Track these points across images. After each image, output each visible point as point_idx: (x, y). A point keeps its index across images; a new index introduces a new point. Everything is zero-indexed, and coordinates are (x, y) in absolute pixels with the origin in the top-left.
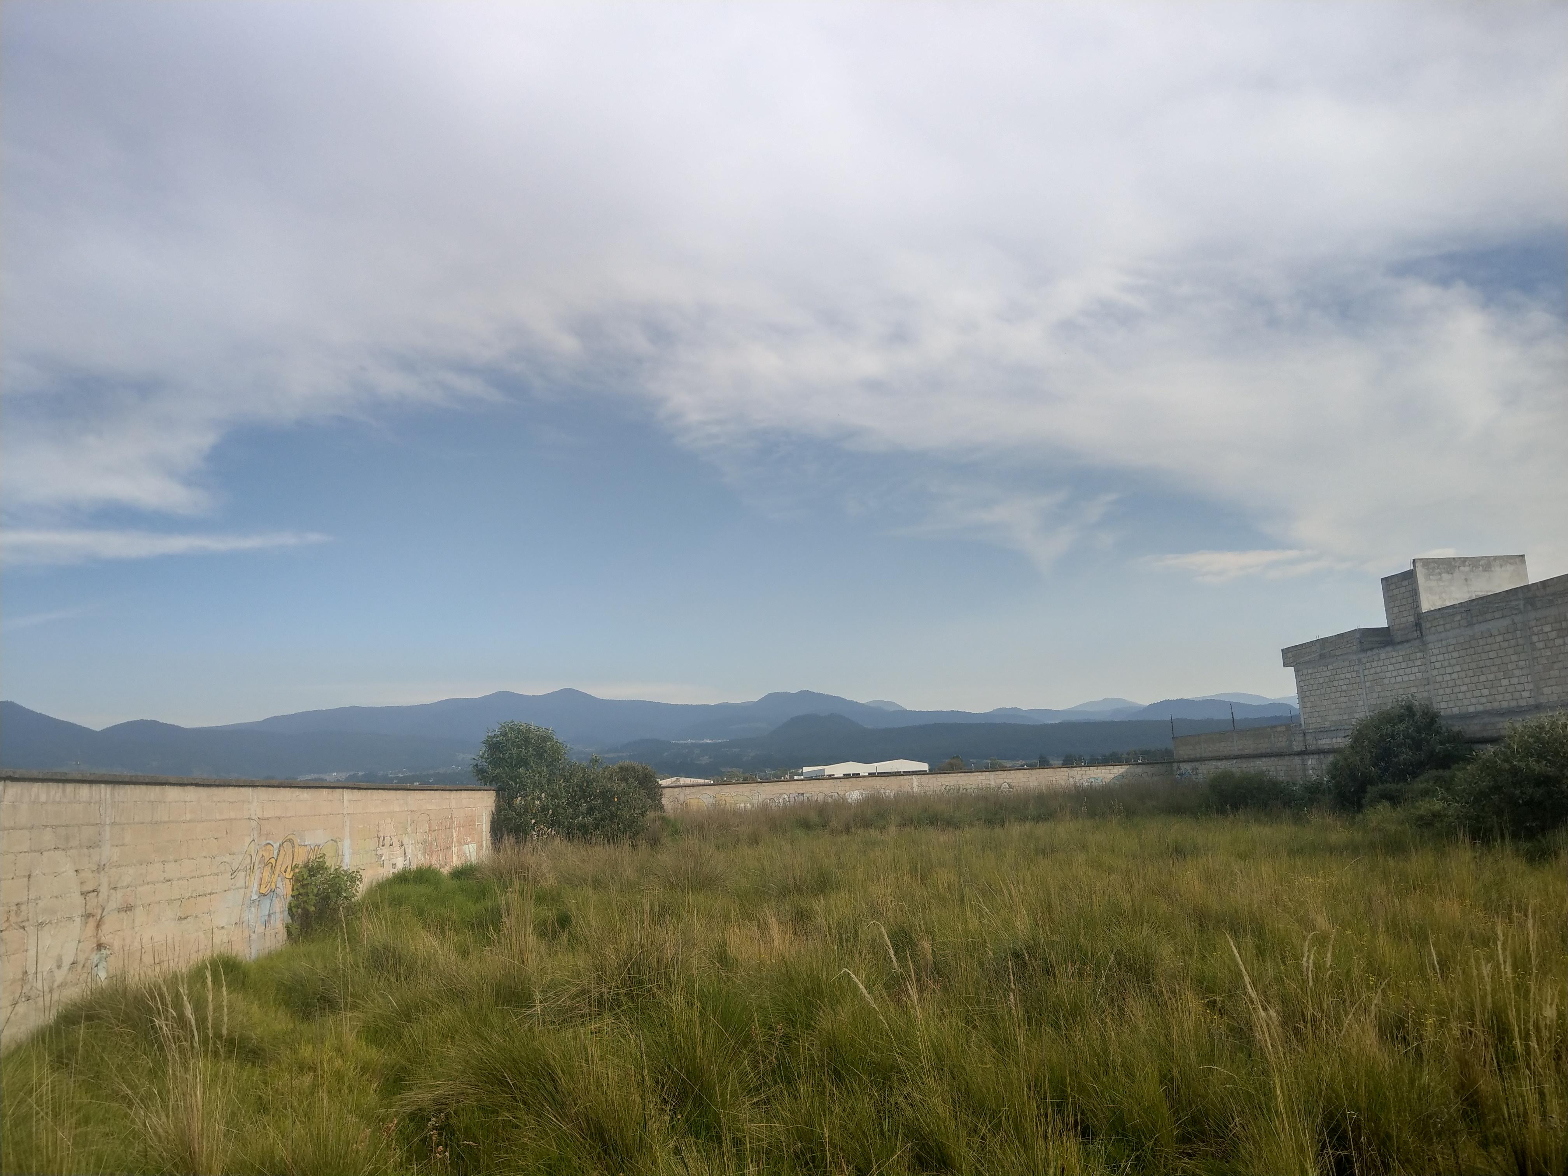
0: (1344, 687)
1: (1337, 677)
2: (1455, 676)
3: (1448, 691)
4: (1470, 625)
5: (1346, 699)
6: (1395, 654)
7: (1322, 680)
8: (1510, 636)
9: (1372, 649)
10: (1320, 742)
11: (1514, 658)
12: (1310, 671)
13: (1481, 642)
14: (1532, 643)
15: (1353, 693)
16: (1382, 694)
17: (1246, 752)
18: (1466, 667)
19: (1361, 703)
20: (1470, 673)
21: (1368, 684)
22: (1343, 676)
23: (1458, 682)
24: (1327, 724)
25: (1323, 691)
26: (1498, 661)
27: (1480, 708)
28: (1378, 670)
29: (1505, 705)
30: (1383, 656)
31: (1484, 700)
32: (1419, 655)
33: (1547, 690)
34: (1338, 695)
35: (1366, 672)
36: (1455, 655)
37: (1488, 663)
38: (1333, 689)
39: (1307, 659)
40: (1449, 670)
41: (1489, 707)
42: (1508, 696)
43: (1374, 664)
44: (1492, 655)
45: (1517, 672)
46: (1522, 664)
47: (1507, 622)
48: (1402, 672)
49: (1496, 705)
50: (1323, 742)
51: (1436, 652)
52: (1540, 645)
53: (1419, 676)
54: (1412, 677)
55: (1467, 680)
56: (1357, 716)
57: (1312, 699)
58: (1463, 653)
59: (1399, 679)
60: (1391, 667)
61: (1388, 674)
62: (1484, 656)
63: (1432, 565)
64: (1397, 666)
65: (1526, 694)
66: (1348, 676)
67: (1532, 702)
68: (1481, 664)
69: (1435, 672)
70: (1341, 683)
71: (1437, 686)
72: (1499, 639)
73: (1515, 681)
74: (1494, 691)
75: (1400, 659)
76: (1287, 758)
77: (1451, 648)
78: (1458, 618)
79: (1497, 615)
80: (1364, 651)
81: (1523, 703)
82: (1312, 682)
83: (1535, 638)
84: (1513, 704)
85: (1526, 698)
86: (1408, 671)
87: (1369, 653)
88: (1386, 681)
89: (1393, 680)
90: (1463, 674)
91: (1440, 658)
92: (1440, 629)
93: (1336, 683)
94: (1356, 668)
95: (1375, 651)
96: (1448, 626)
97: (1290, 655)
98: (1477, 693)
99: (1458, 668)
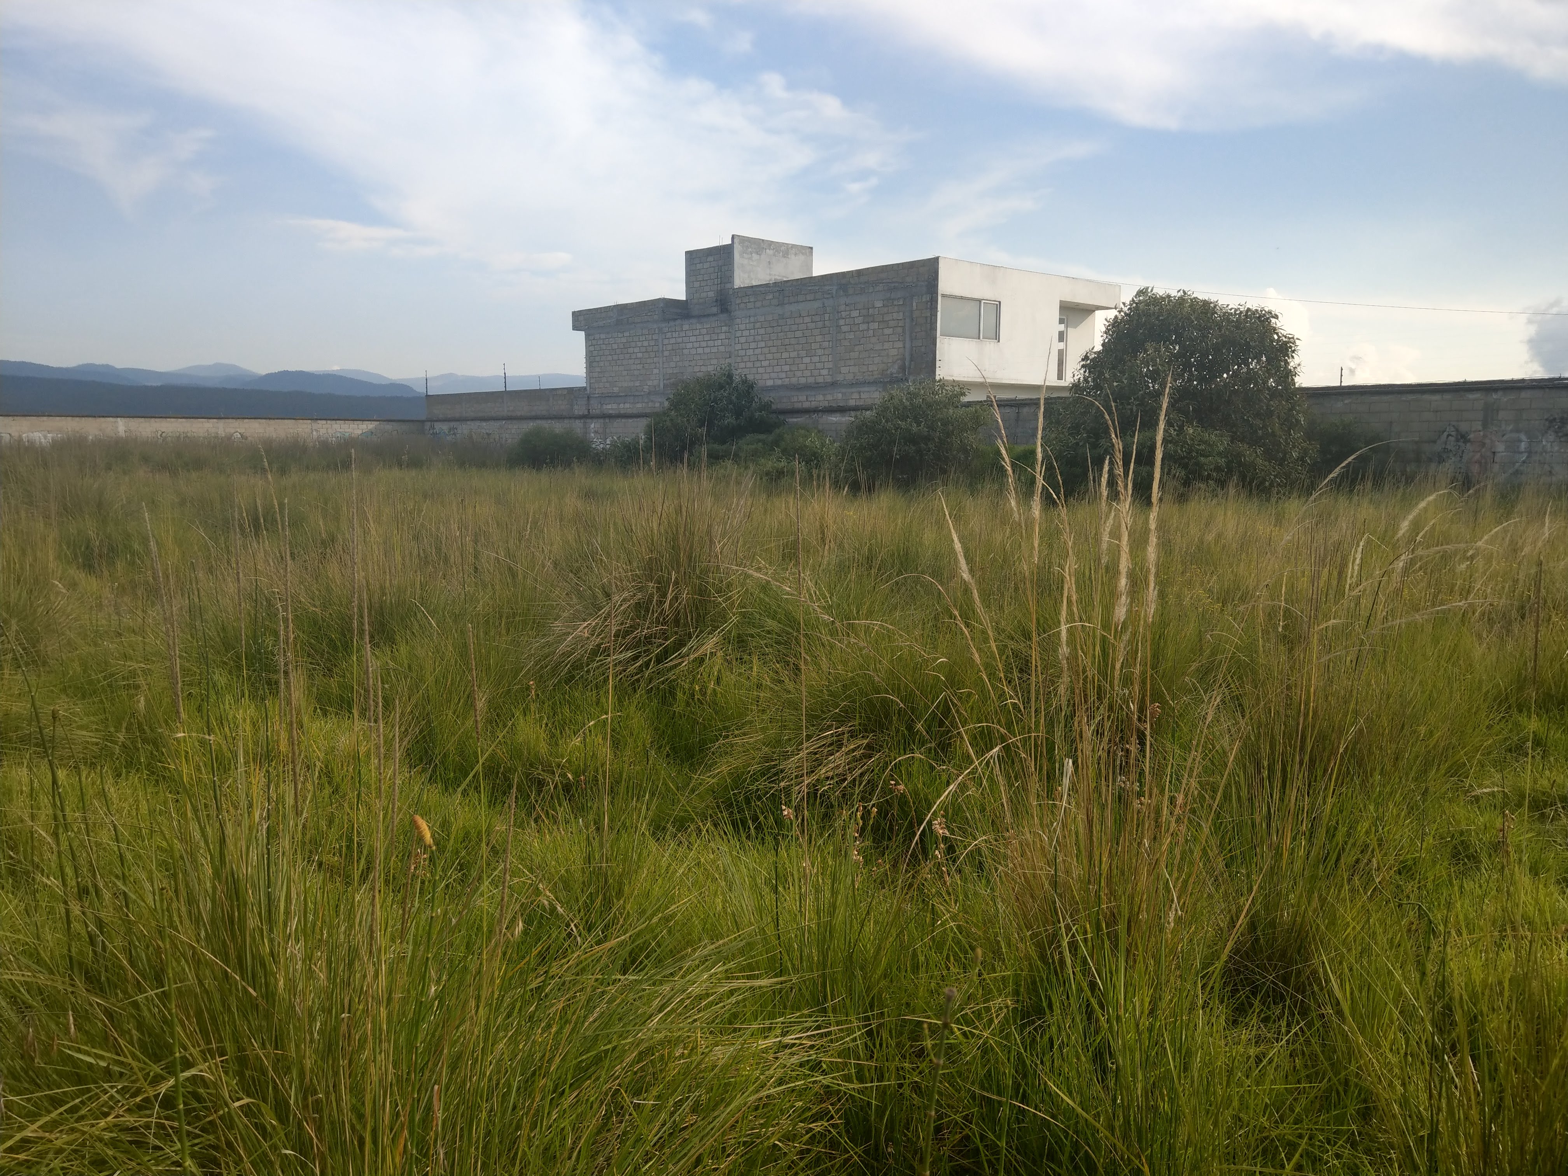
0: (640, 355)
1: (633, 344)
2: (758, 351)
3: (750, 365)
4: (781, 304)
5: (639, 367)
6: (699, 326)
7: (615, 346)
8: (817, 318)
9: (675, 320)
10: (605, 407)
11: (819, 338)
12: (603, 336)
13: (789, 321)
14: (839, 326)
15: (649, 361)
16: (680, 364)
17: (519, 414)
18: (770, 343)
19: (656, 371)
20: (774, 350)
21: (666, 353)
22: (639, 344)
23: (761, 357)
24: (616, 390)
25: (615, 357)
26: (803, 340)
27: (779, 382)
28: (680, 340)
29: (803, 381)
30: (686, 327)
31: (783, 375)
32: (724, 329)
33: (844, 370)
34: (631, 361)
35: (666, 342)
36: (762, 331)
37: (793, 341)
38: (627, 356)
39: (601, 323)
40: (753, 345)
41: (787, 382)
42: (808, 373)
43: (675, 335)
44: (799, 334)
45: (820, 352)
46: (826, 344)
47: (817, 305)
48: (704, 344)
49: (794, 380)
50: (609, 407)
51: (742, 327)
52: (845, 328)
53: (722, 349)
54: (714, 350)
55: (770, 356)
56: (650, 383)
57: (602, 364)
58: (769, 330)
59: (700, 351)
60: (693, 339)
61: (690, 345)
62: (790, 335)
63: (746, 243)
64: (700, 338)
65: (825, 372)
66: (646, 344)
67: (829, 379)
68: (787, 341)
69: (738, 347)
70: (637, 350)
71: (739, 360)
72: (807, 320)
73: (816, 359)
74: (794, 368)
75: (704, 331)
76: (566, 421)
77: (758, 325)
78: (771, 297)
79: (808, 297)
80: (668, 320)
81: (820, 380)
82: (604, 347)
83: (842, 322)
84: (811, 380)
85: (824, 376)
86: (711, 343)
87: (672, 323)
88: (686, 352)
89: (693, 352)
90: (766, 350)
91: (746, 333)
92: (750, 305)
93: (631, 350)
94: (655, 337)
95: (678, 322)
96: (758, 304)
97: (581, 318)
98: (777, 369)
99: (763, 344)
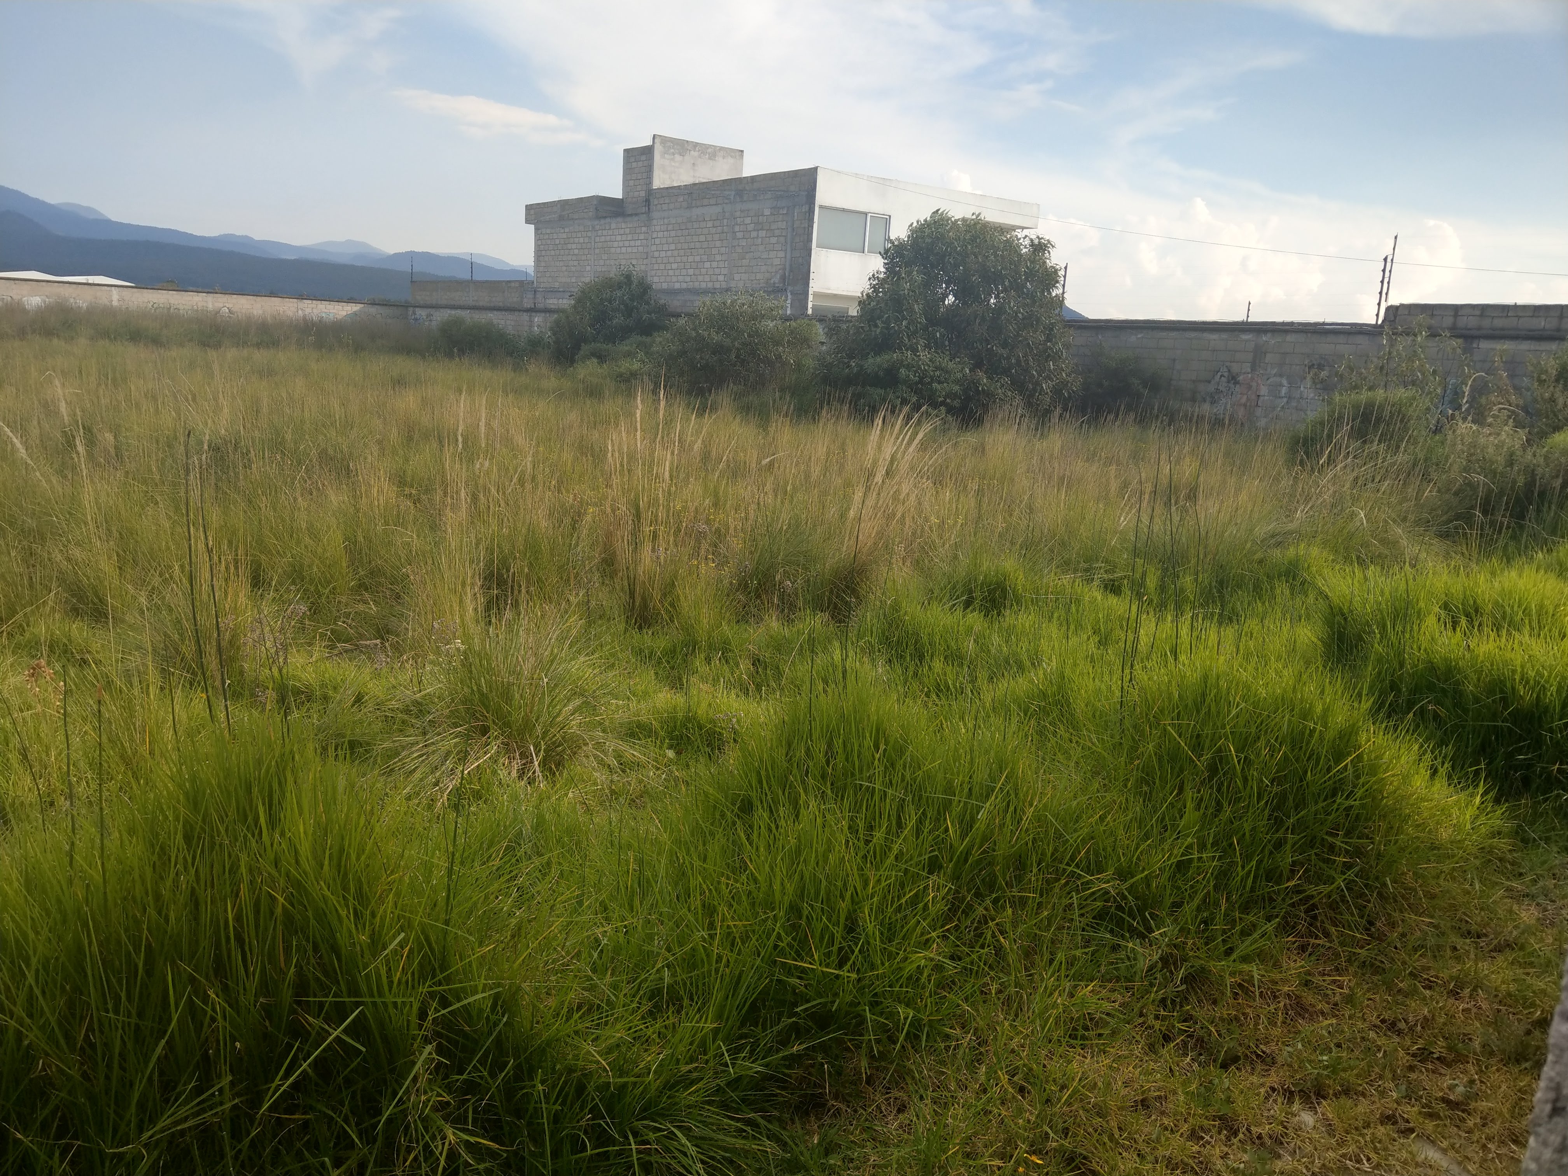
0: (576, 251)
1: (572, 240)
2: (669, 253)
3: (662, 267)
4: (689, 207)
5: (576, 263)
6: (623, 226)
7: (557, 242)
8: (717, 223)
9: (605, 217)
10: (548, 301)
11: (718, 244)
12: (548, 231)
13: (696, 225)
14: (734, 232)
15: (584, 258)
16: (608, 262)
17: (481, 304)
18: (679, 246)
19: (588, 268)
20: (682, 252)
21: (597, 251)
22: (576, 240)
23: (672, 260)
24: (557, 285)
25: (557, 252)
26: (705, 245)
27: (684, 286)
28: (608, 238)
29: (703, 285)
30: (613, 226)
31: (688, 279)
32: (644, 229)
33: (737, 277)
34: (570, 257)
35: (598, 239)
36: (673, 233)
37: (698, 245)
38: (567, 252)
39: (547, 218)
40: (666, 247)
41: (691, 286)
42: (707, 278)
43: (605, 232)
44: (702, 238)
45: (718, 258)
46: (723, 250)
47: (718, 209)
48: (627, 244)
49: (696, 285)
50: (551, 301)
51: (658, 228)
52: (740, 235)
53: (641, 249)
54: (635, 250)
55: (678, 259)
56: (583, 279)
57: (546, 259)
58: (679, 233)
59: (624, 250)
60: (619, 238)
61: (616, 244)
62: (695, 239)
63: (669, 144)
64: (624, 237)
65: (721, 278)
66: (581, 240)
67: (724, 285)
68: (692, 245)
69: (654, 248)
70: (574, 246)
71: (654, 260)
72: (710, 224)
73: (715, 264)
74: (697, 272)
75: (628, 231)
76: (516, 313)
77: (670, 227)
78: (681, 199)
79: (713, 201)
80: (598, 218)
81: (717, 285)
82: (549, 242)
83: (737, 228)
84: (710, 285)
85: (721, 282)
86: (632, 243)
87: (603, 221)
88: (613, 250)
89: (618, 250)
90: (676, 253)
91: (660, 234)
92: (665, 207)
93: (569, 246)
94: (589, 234)
95: (608, 220)
96: (672, 206)
97: (532, 212)
98: (684, 272)
99: (673, 247)
